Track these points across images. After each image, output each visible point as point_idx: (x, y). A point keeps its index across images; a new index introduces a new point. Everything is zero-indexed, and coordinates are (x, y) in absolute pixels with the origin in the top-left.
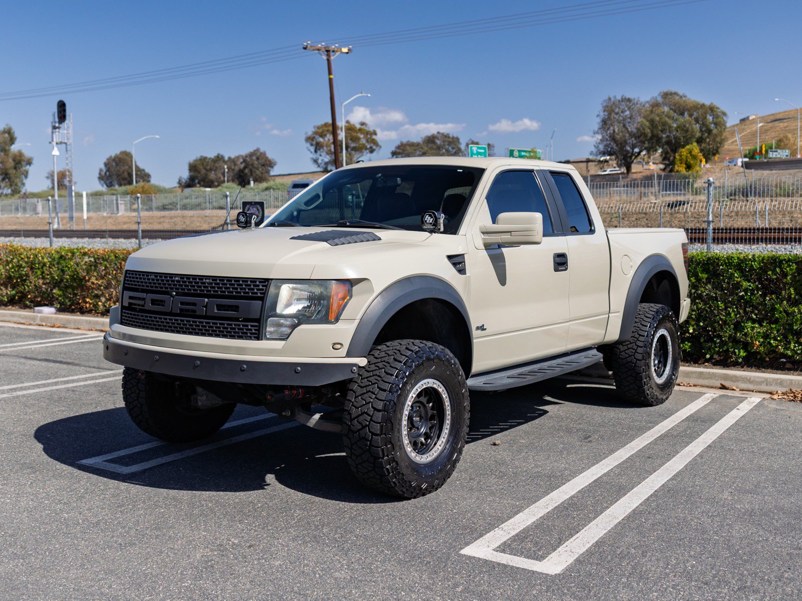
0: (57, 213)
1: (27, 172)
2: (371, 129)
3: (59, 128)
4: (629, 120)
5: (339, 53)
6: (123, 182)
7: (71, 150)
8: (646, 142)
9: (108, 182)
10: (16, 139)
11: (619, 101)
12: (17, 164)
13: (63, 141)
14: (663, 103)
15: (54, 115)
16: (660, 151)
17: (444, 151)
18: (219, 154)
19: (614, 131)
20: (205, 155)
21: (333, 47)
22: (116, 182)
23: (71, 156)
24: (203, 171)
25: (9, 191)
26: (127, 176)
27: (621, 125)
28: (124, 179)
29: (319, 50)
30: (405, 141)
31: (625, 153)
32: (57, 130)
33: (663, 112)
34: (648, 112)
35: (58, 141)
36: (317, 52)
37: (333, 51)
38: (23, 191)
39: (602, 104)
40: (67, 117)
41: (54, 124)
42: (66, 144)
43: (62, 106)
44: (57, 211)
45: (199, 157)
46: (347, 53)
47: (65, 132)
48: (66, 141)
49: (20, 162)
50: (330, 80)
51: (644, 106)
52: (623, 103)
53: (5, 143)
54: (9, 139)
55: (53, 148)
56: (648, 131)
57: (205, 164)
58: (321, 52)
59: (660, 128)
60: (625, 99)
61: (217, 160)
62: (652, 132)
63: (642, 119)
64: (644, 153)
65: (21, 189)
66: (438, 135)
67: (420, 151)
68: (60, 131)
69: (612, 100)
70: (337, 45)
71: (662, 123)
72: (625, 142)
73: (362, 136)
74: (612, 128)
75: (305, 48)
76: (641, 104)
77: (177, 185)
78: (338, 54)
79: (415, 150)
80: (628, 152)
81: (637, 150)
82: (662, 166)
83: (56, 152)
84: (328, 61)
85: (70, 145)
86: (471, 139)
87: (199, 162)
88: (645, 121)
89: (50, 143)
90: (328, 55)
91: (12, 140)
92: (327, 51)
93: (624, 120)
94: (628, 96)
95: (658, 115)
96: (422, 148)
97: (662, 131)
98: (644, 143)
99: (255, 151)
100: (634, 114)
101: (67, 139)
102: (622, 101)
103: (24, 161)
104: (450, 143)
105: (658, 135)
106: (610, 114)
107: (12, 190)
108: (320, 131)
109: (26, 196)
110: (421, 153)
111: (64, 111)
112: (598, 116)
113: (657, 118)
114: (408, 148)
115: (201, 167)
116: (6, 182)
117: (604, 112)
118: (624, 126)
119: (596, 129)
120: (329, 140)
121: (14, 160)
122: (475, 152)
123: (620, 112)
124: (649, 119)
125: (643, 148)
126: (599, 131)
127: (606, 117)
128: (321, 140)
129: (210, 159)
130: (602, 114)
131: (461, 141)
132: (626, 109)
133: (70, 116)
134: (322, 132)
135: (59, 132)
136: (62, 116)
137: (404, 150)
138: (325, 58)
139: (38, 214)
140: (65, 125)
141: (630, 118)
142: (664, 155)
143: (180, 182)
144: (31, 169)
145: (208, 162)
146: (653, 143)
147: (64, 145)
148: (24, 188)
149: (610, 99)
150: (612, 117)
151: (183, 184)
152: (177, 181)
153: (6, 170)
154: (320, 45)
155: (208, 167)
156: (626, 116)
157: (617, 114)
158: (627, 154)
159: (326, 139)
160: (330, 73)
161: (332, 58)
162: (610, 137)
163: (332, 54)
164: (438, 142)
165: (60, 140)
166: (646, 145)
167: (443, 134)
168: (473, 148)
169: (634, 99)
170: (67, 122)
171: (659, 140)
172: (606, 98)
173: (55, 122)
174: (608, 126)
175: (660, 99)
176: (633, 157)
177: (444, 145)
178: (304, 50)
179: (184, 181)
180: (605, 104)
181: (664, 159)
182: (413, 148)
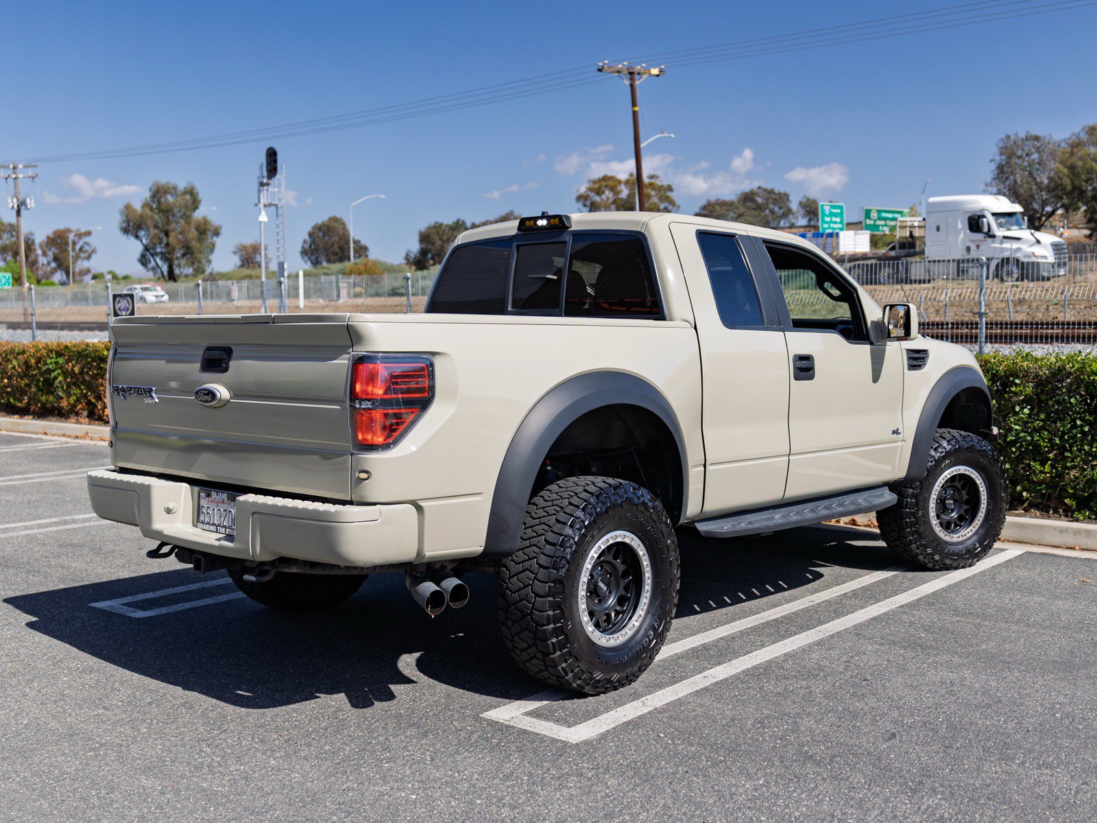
0: (264, 300)
1: (214, 245)
2: (665, 183)
3: (267, 184)
4: (1037, 166)
5: (647, 75)
6: (332, 258)
7: (283, 215)
8: (1065, 197)
9: (313, 258)
10: (200, 202)
11: (1022, 139)
12: (201, 234)
13: (273, 203)
14: (1088, 141)
15: (261, 167)
16: (1084, 208)
17: (767, 211)
18: (458, 220)
19: (1015, 182)
20: (440, 221)
21: (639, 67)
22: (323, 257)
23: (283, 223)
24: (439, 243)
25: (190, 271)
26: (338, 250)
27: (1026, 173)
28: (335, 254)
29: (619, 72)
30: (713, 199)
31: (1031, 213)
32: (265, 188)
33: (1089, 155)
34: (1067, 155)
35: (266, 202)
36: (617, 74)
37: (639, 74)
38: (208, 271)
39: (997, 145)
40: (279, 170)
41: (261, 180)
42: (276, 205)
43: (272, 155)
44: (265, 297)
45: (433, 223)
46: (658, 75)
47: (276, 190)
48: (276, 203)
49: (206, 231)
50: (635, 114)
51: (1059, 146)
52: (1029, 143)
53: (186, 207)
54: (191, 201)
55: (260, 212)
56: (1067, 182)
57: (441, 232)
58: (622, 74)
59: (1083, 177)
60: (1031, 136)
61: (456, 227)
62: (1072, 183)
63: (1058, 165)
64: (1060, 212)
65: (206, 268)
66: (758, 191)
67: (735, 213)
68: (270, 189)
69: (1012, 138)
70: (644, 65)
71: (1087, 170)
72: (1032, 196)
73: (653, 193)
74: (1012, 178)
75: (600, 70)
76: (1054, 144)
77: (404, 261)
78: (644, 77)
79: (728, 211)
80: (1036, 211)
81: (1049, 209)
82: (1087, 232)
83: (263, 217)
84: (632, 86)
85: (282, 207)
86: (805, 196)
87: (433, 231)
88: (1061, 167)
89: (256, 205)
90: (632, 79)
91: (195, 204)
92: (631, 73)
93: (1030, 165)
94: (1034, 133)
95: (1081, 159)
96: (737, 208)
97: (1086, 181)
98: (1062, 198)
99: (507, 214)
100: (1045, 157)
101: (279, 200)
102: (1027, 140)
103: (210, 230)
104: (775, 202)
105: (1081, 186)
106: (1009, 158)
107: (194, 269)
108: (596, 186)
109: (213, 278)
110: (735, 216)
111: (275, 161)
112: (991, 161)
113: (1080, 163)
114: (718, 208)
115: (436, 237)
116: (187, 260)
117: (1001, 155)
118: (1031, 174)
119: (989, 180)
120: (608, 198)
121: (197, 229)
122: (827, 212)
123: (1024, 155)
124: (1068, 164)
125: (1059, 205)
126: (994, 183)
127: (1004, 163)
128: (597, 199)
129: (447, 225)
130: (998, 158)
131: (791, 198)
132: (1033, 150)
133: (282, 168)
134: (599, 188)
135: (267, 190)
136: (272, 170)
137: (711, 212)
138: (627, 82)
139: (234, 300)
140: (275, 181)
141: (1039, 164)
142: (1089, 215)
143: (407, 258)
144: (218, 241)
145: (444, 231)
146: (1073, 198)
147: (274, 208)
148: (211, 267)
149: (1008, 137)
150: (1012, 163)
151: (411, 260)
152: (404, 255)
153: (187, 241)
154: (620, 66)
155: (445, 237)
156: (1033, 160)
157: (1019, 157)
158: (1033, 214)
159: (604, 197)
160: (634, 104)
161: (637, 83)
162: (1010, 190)
163: (637, 77)
164: (759, 200)
165: (269, 202)
166: (1065, 201)
167: (765, 190)
168: (825, 207)
169: (1045, 137)
170: (278, 176)
171: (1082, 193)
172: (1003, 136)
173: (263, 177)
174: (1006, 175)
175: (1084, 137)
176: (1044, 218)
177: (767, 204)
178: (599, 73)
179: (413, 256)
180: (1001, 145)
181: (1089, 221)
182: (726, 208)
